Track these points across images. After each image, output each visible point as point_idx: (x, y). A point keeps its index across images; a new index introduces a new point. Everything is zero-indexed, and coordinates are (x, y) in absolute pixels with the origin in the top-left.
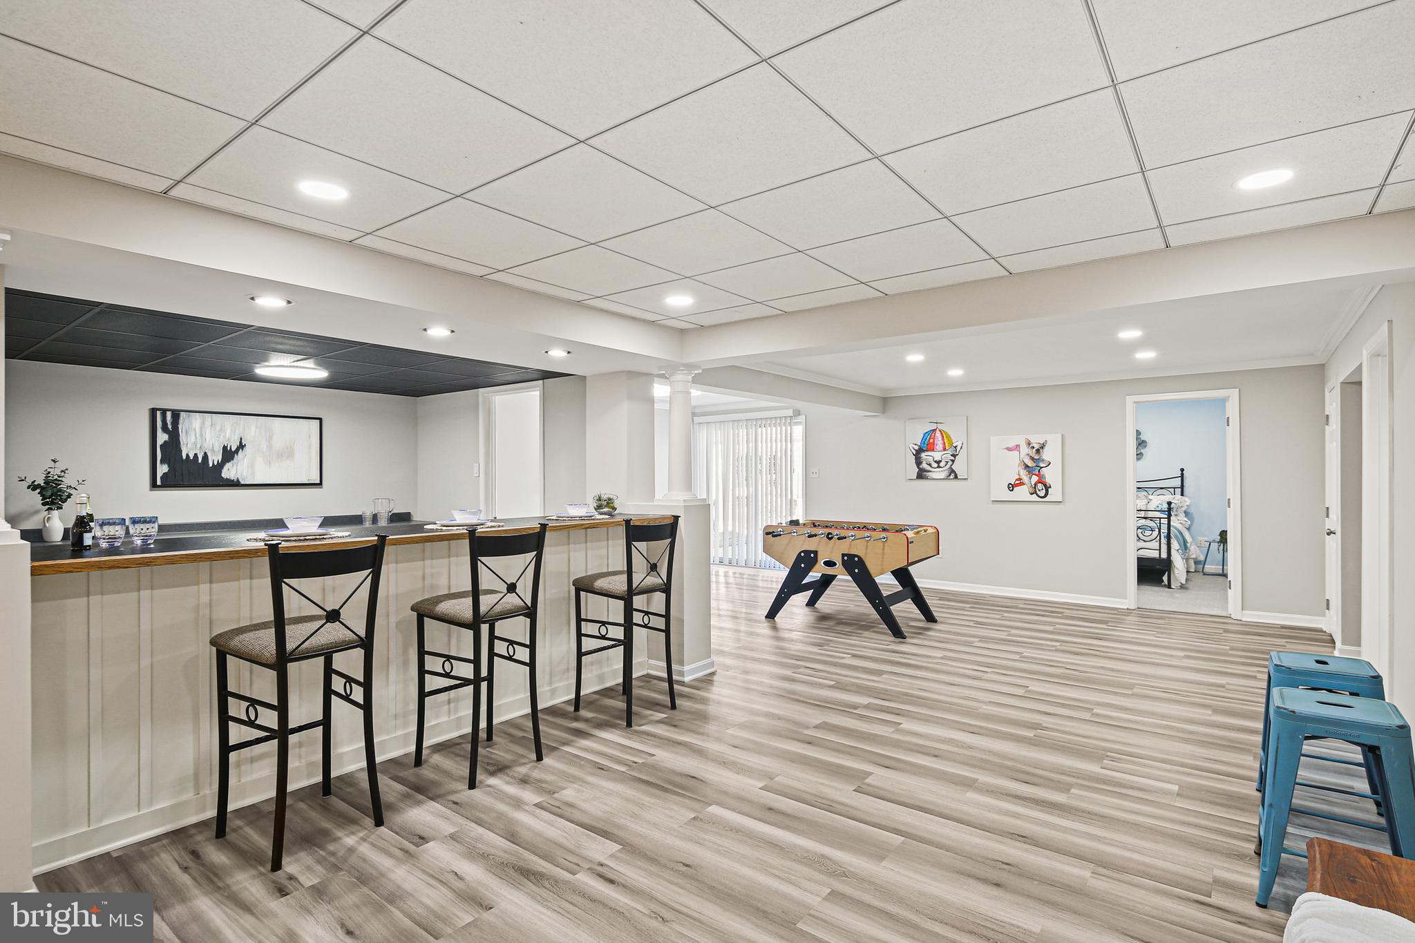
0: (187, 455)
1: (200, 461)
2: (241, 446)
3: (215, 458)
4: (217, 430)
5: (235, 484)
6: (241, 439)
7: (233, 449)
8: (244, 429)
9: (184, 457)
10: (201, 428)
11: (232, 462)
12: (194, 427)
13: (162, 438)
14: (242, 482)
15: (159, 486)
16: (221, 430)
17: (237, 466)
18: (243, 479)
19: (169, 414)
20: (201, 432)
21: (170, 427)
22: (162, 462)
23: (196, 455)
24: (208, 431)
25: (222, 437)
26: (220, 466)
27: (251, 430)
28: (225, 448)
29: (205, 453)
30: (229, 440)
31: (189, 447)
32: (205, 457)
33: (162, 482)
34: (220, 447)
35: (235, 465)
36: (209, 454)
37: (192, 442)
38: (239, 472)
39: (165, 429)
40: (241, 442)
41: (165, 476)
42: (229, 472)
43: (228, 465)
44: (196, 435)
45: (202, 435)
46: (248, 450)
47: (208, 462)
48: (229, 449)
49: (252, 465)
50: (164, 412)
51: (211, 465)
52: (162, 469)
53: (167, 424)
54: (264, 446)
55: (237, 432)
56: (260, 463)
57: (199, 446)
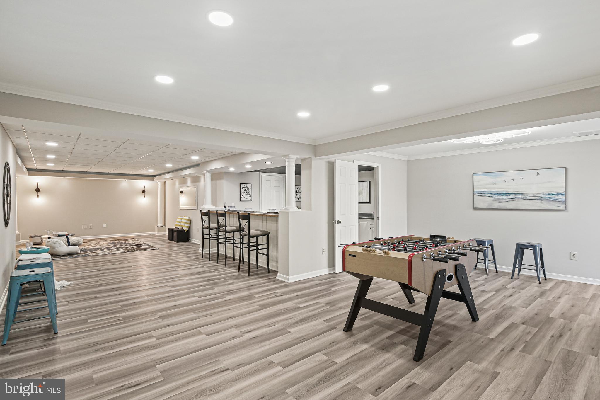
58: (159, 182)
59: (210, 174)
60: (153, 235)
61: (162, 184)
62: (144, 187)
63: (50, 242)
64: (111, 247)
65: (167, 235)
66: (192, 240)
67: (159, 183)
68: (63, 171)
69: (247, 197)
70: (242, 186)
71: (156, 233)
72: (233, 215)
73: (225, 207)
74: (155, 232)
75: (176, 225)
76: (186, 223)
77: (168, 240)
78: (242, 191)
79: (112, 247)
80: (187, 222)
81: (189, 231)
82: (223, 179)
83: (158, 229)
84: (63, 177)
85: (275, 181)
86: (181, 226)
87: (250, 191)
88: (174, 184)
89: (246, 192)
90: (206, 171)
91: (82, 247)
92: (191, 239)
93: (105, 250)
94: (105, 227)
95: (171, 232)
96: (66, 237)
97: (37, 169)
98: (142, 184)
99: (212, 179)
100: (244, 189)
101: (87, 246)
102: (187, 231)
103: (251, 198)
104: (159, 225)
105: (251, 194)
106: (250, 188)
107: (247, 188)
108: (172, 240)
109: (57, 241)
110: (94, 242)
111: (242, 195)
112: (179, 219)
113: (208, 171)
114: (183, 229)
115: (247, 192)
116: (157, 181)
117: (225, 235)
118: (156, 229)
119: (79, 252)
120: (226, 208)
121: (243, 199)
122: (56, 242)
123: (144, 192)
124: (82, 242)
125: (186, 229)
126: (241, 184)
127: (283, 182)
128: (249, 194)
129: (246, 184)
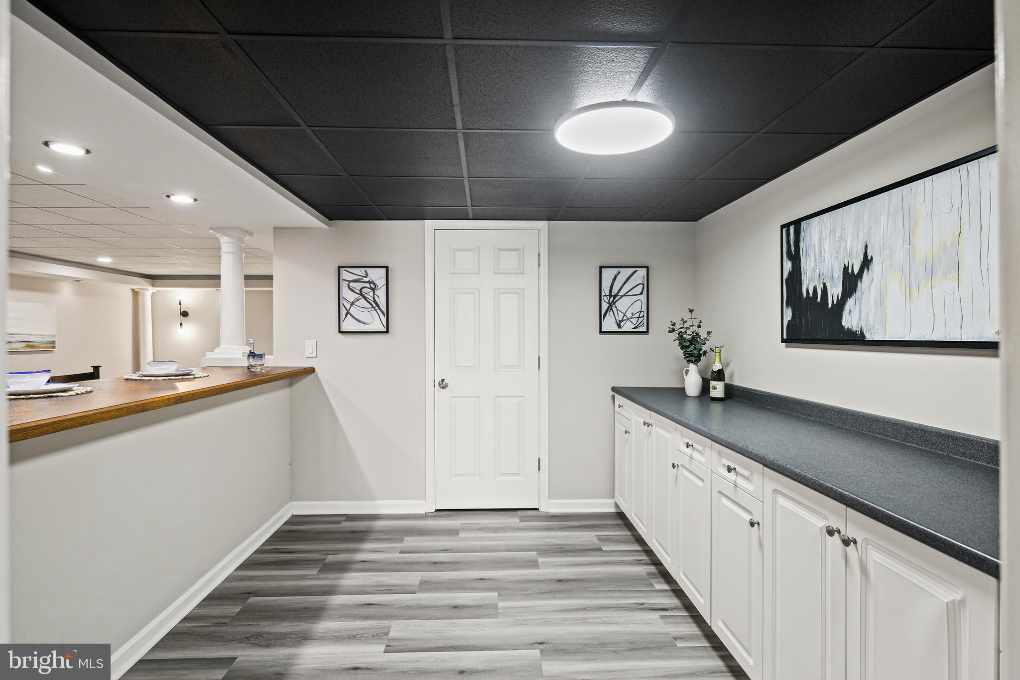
0: (808, 291)
1: (819, 299)
2: (867, 262)
3: (835, 291)
5: (859, 341)
6: (866, 246)
7: (856, 271)
8: (871, 227)
9: (805, 294)
11: (854, 296)
12: (813, 243)
13: (788, 267)
14: (869, 337)
15: (785, 341)
16: (842, 237)
17: (860, 304)
18: (869, 330)
19: (792, 230)
20: (821, 247)
21: (793, 249)
22: (788, 303)
23: (815, 289)
24: (828, 245)
25: (842, 249)
26: (841, 306)
27: (880, 224)
28: (846, 269)
29: (824, 284)
30: (851, 252)
31: (810, 276)
32: (825, 291)
33: (787, 334)
34: (840, 268)
35: (857, 303)
36: (828, 285)
37: (812, 267)
38: (863, 316)
39: (789, 254)
40: (866, 254)
41: (789, 324)
42: (851, 316)
43: (850, 304)
44: (815, 255)
45: (821, 252)
46: (875, 266)
47: (827, 300)
48: (850, 271)
49: (880, 298)
50: (788, 227)
51: (830, 305)
52: (788, 315)
53: (791, 245)
55: (861, 238)
57: (819, 272)
70: (345, 275)
78: (346, 293)
85: (501, 250)
87: (381, 293)
89: (365, 298)
100: (357, 286)
103: (384, 319)
105: (383, 307)
106: (381, 282)
107: (367, 285)
111: (344, 312)
115: (370, 296)
121: (348, 325)
126: (339, 269)
127: (539, 255)
128: (378, 305)
129: (363, 270)
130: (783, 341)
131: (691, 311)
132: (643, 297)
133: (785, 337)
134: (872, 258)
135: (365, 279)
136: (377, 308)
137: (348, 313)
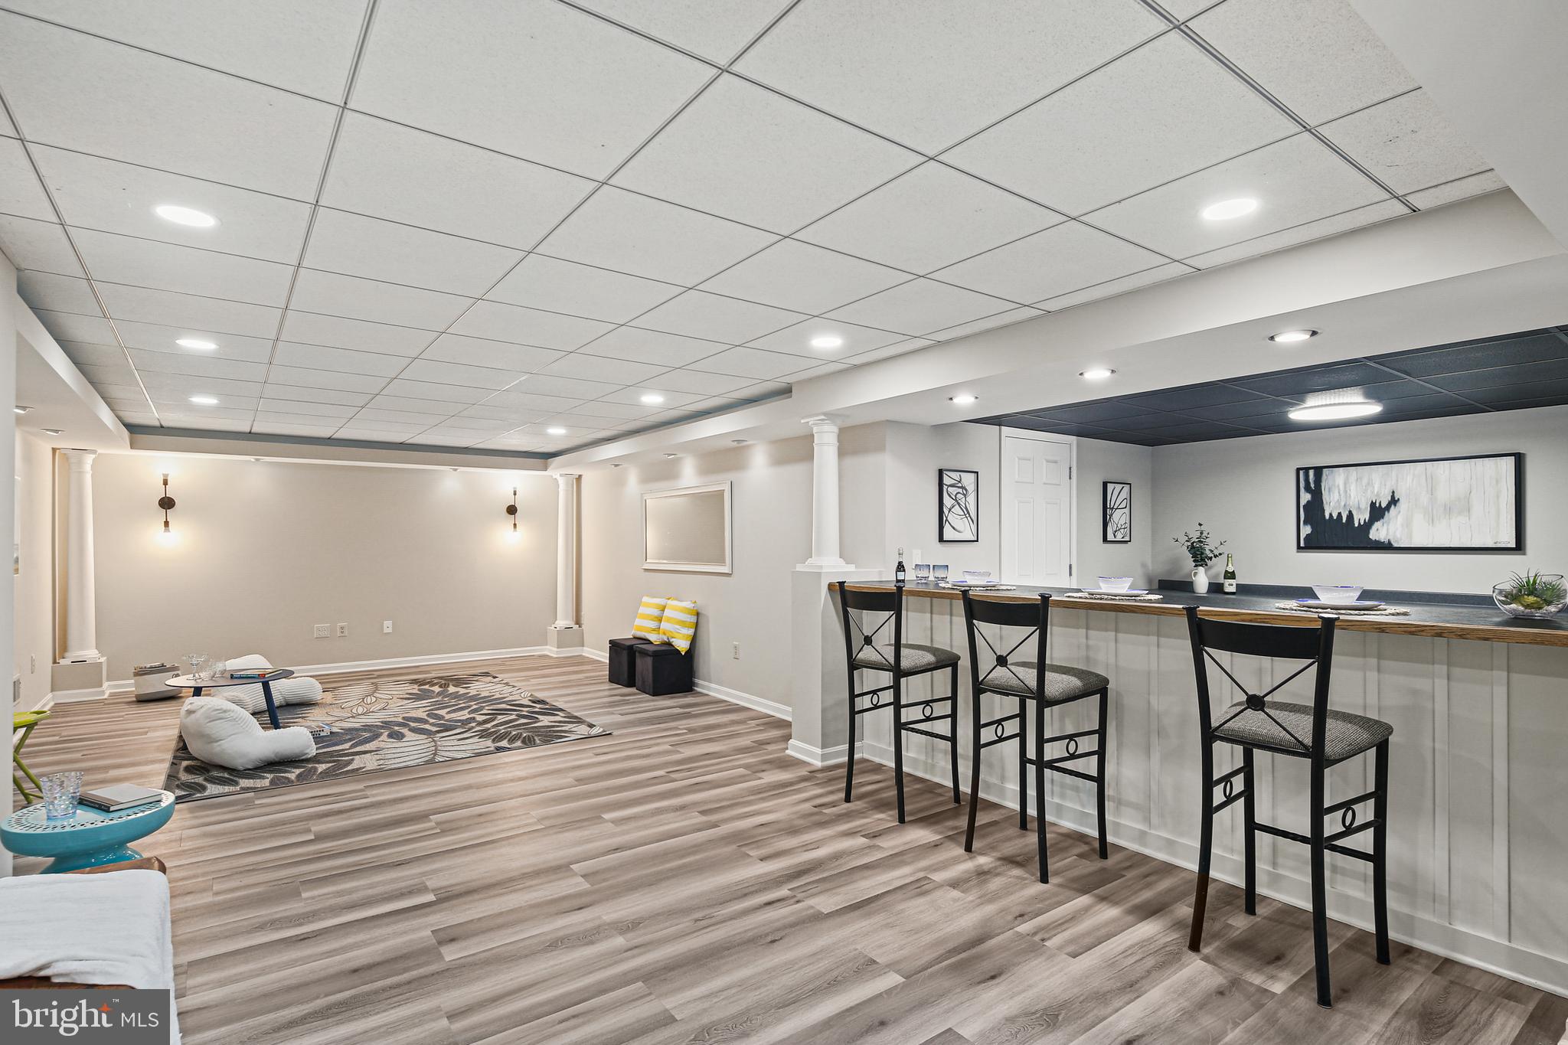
0: (1331, 515)
1: (1344, 521)
2: (1394, 501)
3: (1361, 516)
4: (1364, 485)
5: (1386, 547)
6: (1393, 492)
7: (1384, 506)
8: (1397, 481)
9: (1327, 517)
10: (1345, 484)
11: (1382, 521)
12: (1337, 484)
13: (1306, 497)
14: (1395, 545)
15: (1302, 548)
16: (1368, 484)
17: (1388, 525)
18: (1396, 541)
19: (1311, 473)
20: (1345, 488)
21: (1312, 486)
22: (1305, 523)
23: (1340, 514)
24: (1353, 487)
25: (1369, 491)
26: (1368, 526)
27: (1407, 481)
28: (1373, 504)
29: (1350, 512)
30: (1378, 495)
31: (1333, 505)
32: (1350, 516)
33: (1305, 543)
34: (1367, 503)
35: (1385, 525)
36: (1354, 513)
37: (1336, 500)
38: (1391, 532)
39: (1308, 489)
40: (1393, 497)
41: (1308, 537)
42: (1378, 532)
43: (1377, 525)
44: (1339, 493)
45: (1346, 492)
46: (1403, 505)
47: (1353, 521)
48: (1377, 505)
49: (1408, 524)
50: (1307, 470)
51: (1356, 525)
52: (1306, 530)
53: (1309, 483)
54: (1424, 499)
55: (1388, 486)
56: (1419, 520)
57: (1343, 504)
58: (561, 475)
59: (836, 430)
60: (540, 656)
61: (571, 482)
62: (515, 494)
63: (198, 715)
64: (424, 716)
65: (608, 662)
66: (703, 687)
67: (561, 481)
68: (250, 436)
69: (959, 526)
70: (947, 480)
71: (551, 650)
72: (951, 604)
73: (901, 567)
74: (546, 645)
75: (640, 628)
76: (683, 623)
77: (611, 681)
78: (948, 502)
79: (432, 721)
80: (688, 620)
81: (691, 653)
82: (880, 448)
83: (558, 634)
84: (252, 458)
85: (1048, 461)
86: (664, 634)
87: (971, 498)
88: (619, 482)
89: (959, 504)
90: (825, 414)
91: (317, 717)
92: (696, 681)
93: (410, 736)
94: (390, 630)
95: (625, 654)
96: (263, 683)
97: (162, 427)
98: (509, 482)
99: (842, 453)
100: (953, 491)
101: (337, 712)
102: (686, 653)
103: (974, 528)
104: (562, 622)
105: (973, 513)
106: (971, 488)
107: (960, 490)
108: (630, 683)
109: (225, 711)
110: (357, 691)
111: (944, 519)
112: (648, 605)
113: (831, 416)
114: (669, 644)
115: (963, 502)
116: (557, 473)
117: (896, 688)
118: (553, 637)
119: (312, 750)
120: (904, 571)
121: (949, 534)
122: (220, 715)
123: (512, 510)
124: (315, 690)
125: (682, 645)
126: (941, 472)
127: (1070, 468)
128: (968, 513)
129: (958, 474)
130: (1299, 547)
131: (1200, 525)
132: (1127, 510)
133: (1302, 545)
134: (1399, 499)
135: (960, 485)
136: (967, 515)
137: (947, 520)
